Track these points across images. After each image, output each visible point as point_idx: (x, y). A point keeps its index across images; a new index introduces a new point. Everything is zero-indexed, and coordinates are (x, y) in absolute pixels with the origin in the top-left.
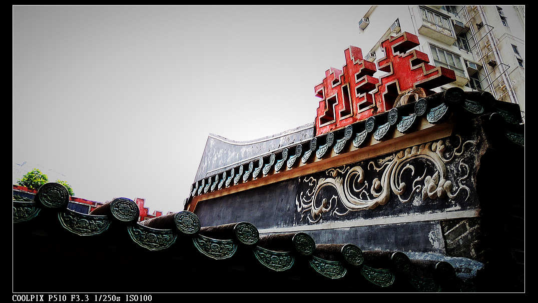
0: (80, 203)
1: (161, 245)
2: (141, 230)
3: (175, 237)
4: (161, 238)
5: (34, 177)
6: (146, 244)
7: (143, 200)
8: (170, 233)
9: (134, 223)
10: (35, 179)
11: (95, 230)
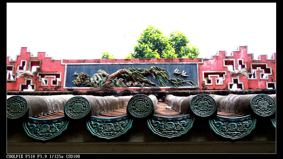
0: (188, 63)
1: (242, 132)
2: (221, 121)
3: (254, 122)
4: (241, 126)
5: (149, 34)
6: (229, 134)
7: (245, 47)
8: (249, 119)
9: (214, 117)
10: (151, 35)
11: (182, 130)
